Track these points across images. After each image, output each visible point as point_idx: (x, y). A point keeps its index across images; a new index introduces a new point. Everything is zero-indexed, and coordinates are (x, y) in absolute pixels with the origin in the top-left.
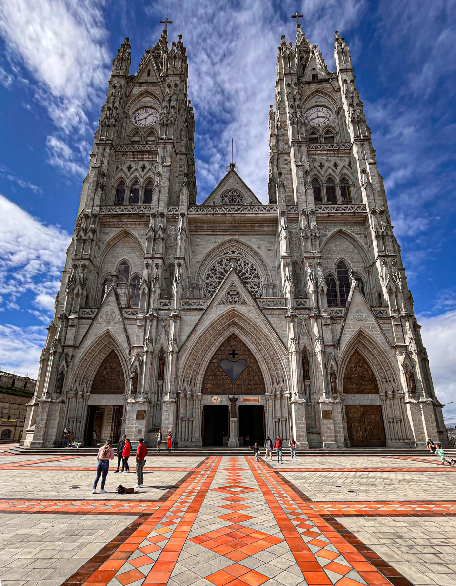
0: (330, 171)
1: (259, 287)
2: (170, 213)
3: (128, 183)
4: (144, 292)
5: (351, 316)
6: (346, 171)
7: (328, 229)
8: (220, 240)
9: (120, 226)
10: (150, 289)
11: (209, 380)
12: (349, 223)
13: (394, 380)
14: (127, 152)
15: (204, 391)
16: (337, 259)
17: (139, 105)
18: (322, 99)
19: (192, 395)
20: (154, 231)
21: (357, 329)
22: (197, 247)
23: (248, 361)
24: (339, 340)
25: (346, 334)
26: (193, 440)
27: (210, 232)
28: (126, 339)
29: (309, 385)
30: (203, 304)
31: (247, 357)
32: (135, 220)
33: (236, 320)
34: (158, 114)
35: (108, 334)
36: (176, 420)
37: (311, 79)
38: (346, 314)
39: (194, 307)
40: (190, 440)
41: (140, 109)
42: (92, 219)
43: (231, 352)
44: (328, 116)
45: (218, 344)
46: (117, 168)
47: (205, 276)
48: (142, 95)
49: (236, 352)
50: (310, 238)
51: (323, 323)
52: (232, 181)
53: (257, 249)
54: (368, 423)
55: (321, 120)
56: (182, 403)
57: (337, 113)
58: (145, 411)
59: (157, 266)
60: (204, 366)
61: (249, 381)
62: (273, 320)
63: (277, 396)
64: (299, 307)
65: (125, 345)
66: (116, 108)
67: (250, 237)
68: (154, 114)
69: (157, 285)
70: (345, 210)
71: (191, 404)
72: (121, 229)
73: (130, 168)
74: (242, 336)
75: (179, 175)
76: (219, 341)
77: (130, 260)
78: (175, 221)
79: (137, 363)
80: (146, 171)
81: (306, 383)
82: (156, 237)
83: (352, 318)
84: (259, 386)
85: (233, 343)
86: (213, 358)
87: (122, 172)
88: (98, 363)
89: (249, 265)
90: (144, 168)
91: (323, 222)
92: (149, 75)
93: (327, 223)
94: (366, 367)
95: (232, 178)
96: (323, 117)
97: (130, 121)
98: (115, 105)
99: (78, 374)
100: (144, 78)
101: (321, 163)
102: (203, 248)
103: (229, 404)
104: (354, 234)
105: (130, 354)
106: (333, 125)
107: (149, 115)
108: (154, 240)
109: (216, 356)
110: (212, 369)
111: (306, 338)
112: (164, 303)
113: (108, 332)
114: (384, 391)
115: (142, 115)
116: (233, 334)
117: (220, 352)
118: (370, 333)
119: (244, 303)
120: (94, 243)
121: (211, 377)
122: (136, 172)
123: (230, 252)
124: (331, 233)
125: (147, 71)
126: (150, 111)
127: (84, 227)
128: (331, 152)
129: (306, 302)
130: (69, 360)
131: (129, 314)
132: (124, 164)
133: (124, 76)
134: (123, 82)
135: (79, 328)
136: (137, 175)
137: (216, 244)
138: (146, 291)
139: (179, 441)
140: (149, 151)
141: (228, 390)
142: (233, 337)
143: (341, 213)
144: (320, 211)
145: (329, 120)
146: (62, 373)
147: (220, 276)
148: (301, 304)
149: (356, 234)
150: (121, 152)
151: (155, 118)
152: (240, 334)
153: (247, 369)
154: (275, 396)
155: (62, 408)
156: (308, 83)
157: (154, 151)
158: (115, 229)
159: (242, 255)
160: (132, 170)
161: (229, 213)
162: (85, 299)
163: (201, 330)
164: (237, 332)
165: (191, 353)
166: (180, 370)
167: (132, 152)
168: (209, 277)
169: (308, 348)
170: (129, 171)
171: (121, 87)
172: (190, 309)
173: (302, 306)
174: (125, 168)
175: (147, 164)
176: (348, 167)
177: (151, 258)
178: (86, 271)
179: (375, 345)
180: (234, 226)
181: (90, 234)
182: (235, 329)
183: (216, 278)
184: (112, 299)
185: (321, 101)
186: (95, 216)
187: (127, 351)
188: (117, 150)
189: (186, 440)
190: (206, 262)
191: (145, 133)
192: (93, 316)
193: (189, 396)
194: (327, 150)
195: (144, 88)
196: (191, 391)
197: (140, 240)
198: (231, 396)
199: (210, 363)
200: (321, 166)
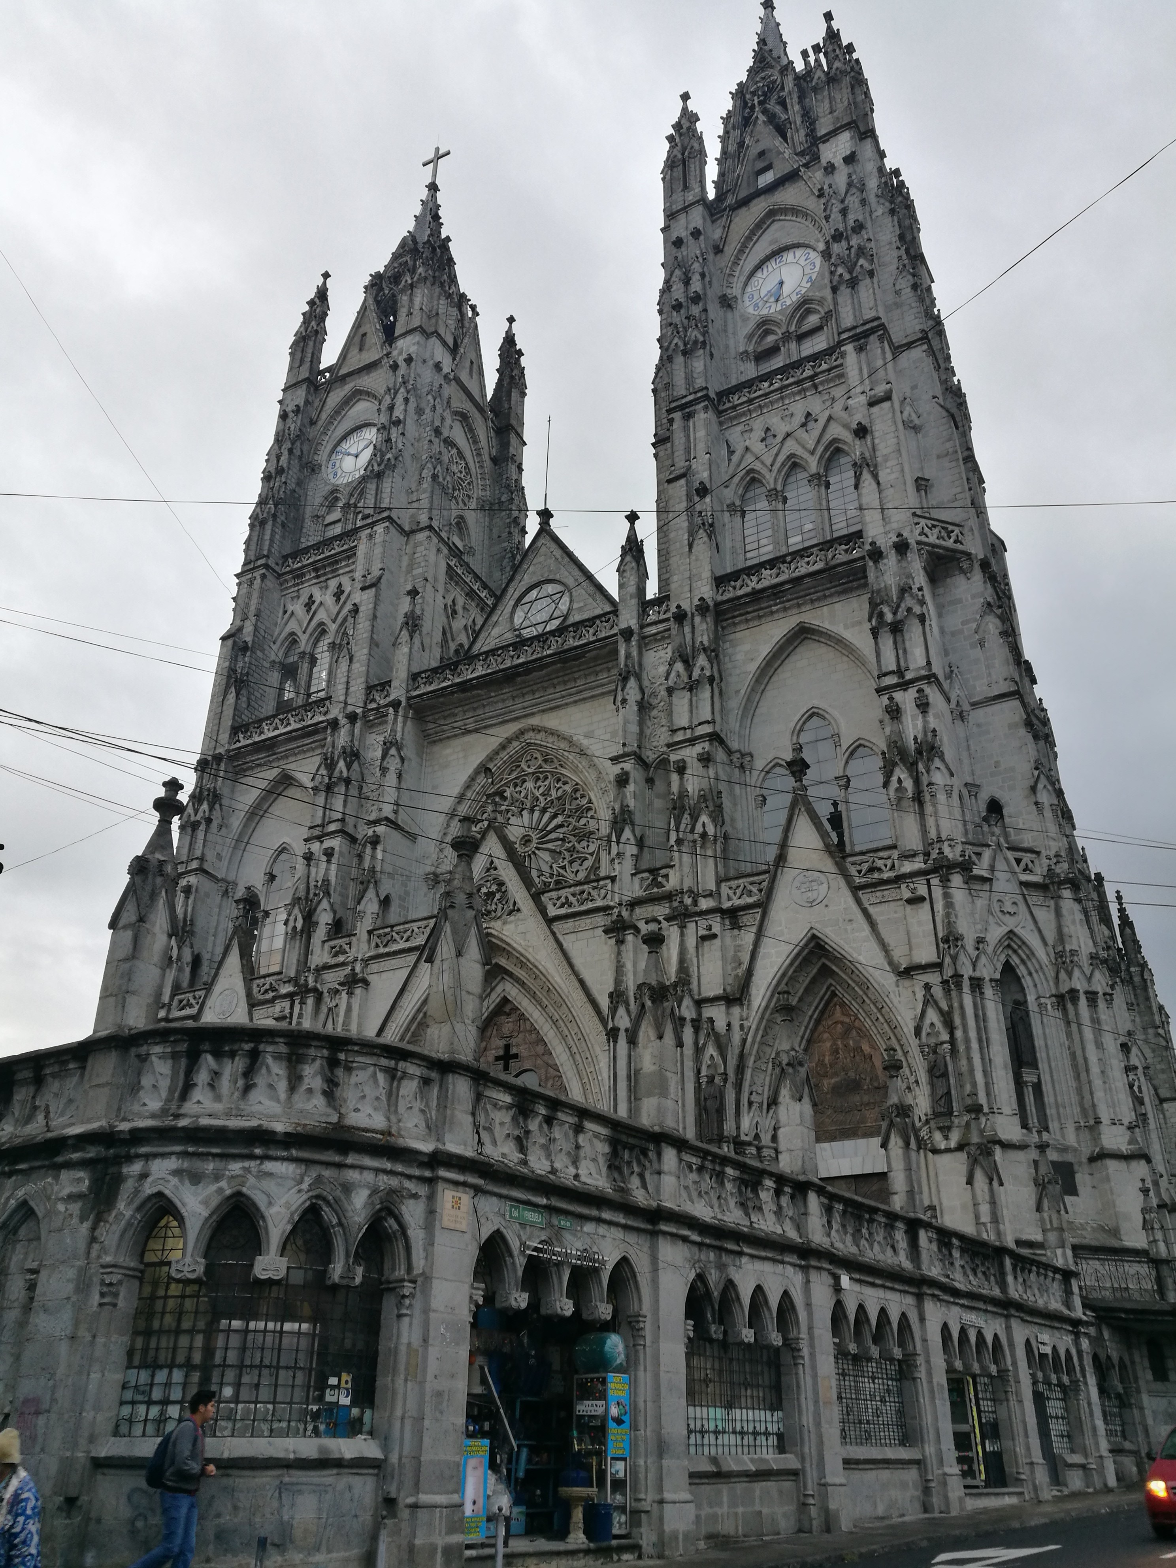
0: (790, 445)
1: (590, 847)
2: (373, 705)
3: (303, 644)
4: (295, 928)
5: (779, 896)
6: (837, 431)
7: (765, 634)
8: (497, 736)
9: (273, 765)
10: (310, 918)
14: (303, 567)
16: (798, 714)
17: (342, 430)
18: (787, 229)
20: (329, 766)
21: (801, 934)
22: (440, 772)
23: (542, 1072)
24: (748, 976)
25: (768, 956)
27: (471, 723)
30: (420, 932)
31: (539, 1063)
32: (300, 742)
33: (501, 961)
37: (751, 187)
38: (771, 892)
39: (402, 945)
41: (344, 437)
43: (501, 1052)
44: (808, 269)
46: (285, 612)
48: (346, 403)
49: (514, 1051)
50: (688, 687)
51: (702, 934)
52: (543, 559)
53: (584, 741)
55: (789, 287)
59: (330, 853)
62: (577, 948)
67: (564, 711)
70: (802, 568)
73: (309, 604)
74: (525, 1002)
77: (294, 844)
78: (385, 722)
80: (342, 600)
82: (333, 779)
83: (786, 902)
85: (508, 1027)
87: (293, 619)
90: (338, 594)
91: (750, 616)
92: (362, 347)
93: (759, 617)
95: (541, 551)
97: (322, 478)
100: (352, 359)
101: (767, 430)
102: (455, 770)
104: (839, 629)
106: (817, 293)
108: (329, 787)
112: (337, 949)
115: (350, 450)
116: (505, 1001)
118: (839, 939)
119: (514, 912)
120: (214, 824)
122: (321, 609)
124: (771, 643)
125: (358, 339)
126: (366, 433)
128: (793, 388)
129: (666, 876)
131: (266, 991)
132: (299, 596)
136: (324, 616)
137: (490, 750)
138: (299, 924)
140: (346, 550)
142: (505, 1007)
144: (735, 590)
148: (654, 883)
150: (291, 572)
152: (519, 998)
156: (745, 202)
158: (263, 774)
159: (551, 764)
160: (313, 608)
164: (512, 994)
167: (313, 564)
170: (308, 611)
172: (388, 954)
173: (653, 892)
174: (298, 607)
175: (345, 581)
177: (319, 837)
178: (192, 898)
179: (859, 976)
181: (205, 806)
182: (507, 986)
184: (234, 959)
185: (786, 235)
186: (219, 759)
188: (281, 571)
190: (464, 807)
191: (351, 496)
192: (195, 1009)
194: (781, 388)
195: (349, 387)
200: (770, 435)
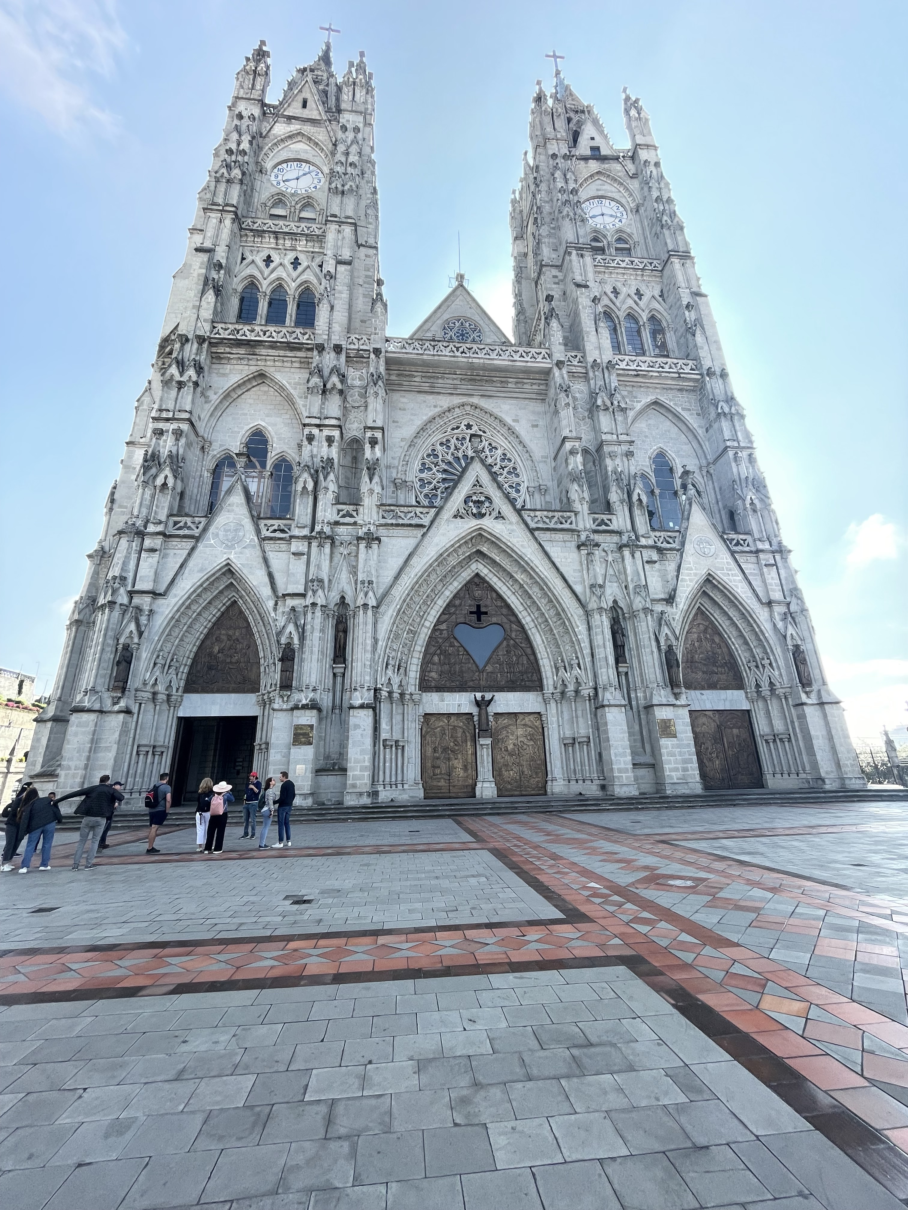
0: (630, 302)
1: (518, 491)
2: (352, 346)
3: (264, 287)
4: (304, 488)
5: (689, 548)
6: (656, 305)
7: (636, 397)
8: (445, 402)
9: (251, 362)
10: (316, 483)
11: (434, 664)
12: (671, 389)
13: (771, 664)
14: (264, 231)
15: (425, 686)
16: (653, 449)
17: (284, 155)
18: (607, 187)
19: (402, 695)
20: (322, 377)
21: (702, 573)
22: (402, 412)
23: (507, 626)
24: (675, 590)
25: (685, 581)
26: (406, 786)
27: (426, 387)
28: (266, 579)
29: (627, 673)
30: (422, 516)
31: (505, 620)
32: (282, 353)
33: (484, 549)
34: (320, 175)
35: (228, 570)
36: (375, 746)
37: (588, 152)
38: (683, 544)
39: (406, 521)
40: (400, 786)
41: (286, 161)
42: (195, 345)
43: (474, 609)
44: (619, 215)
45: (448, 594)
46: (243, 259)
47: (417, 465)
48: (290, 137)
49: (483, 609)
50: (611, 410)
51: (645, 559)
52: (461, 303)
53: (513, 424)
54: (729, 743)
55: (608, 219)
56: (384, 707)
57: (634, 211)
58: (311, 726)
59: (330, 440)
60: (422, 636)
61: (510, 665)
62: (554, 551)
63: (568, 694)
64: (600, 528)
65: (265, 591)
66: (244, 153)
67: (500, 401)
68: (313, 174)
69: (332, 476)
70: (663, 368)
71: (400, 711)
72: (251, 368)
73: (268, 260)
74: (495, 579)
75: (365, 283)
76: (451, 588)
77: (270, 428)
78: (362, 362)
79: (291, 628)
80: (300, 269)
81: (620, 669)
82: (329, 386)
83: (693, 551)
84: (529, 675)
85: (478, 593)
86: (439, 622)
87: (253, 265)
88: (201, 628)
89: (499, 452)
90: (296, 263)
91: (628, 384)
92: (304, 105)
93: (633, 386)
94: (717, 640)
95: (461, 297)
96: (611, 216)
97: (269, 180)
98: (241, 148)
99: (161, 650)
100: (295, 110)
101: (614, 288)
102: (412, 414)
103: (475, 711)
104: (679, 410)
105: (275, 609)
106: (628, 230)
107: (304, 174)
108: (324, 392)
109: (445, 617)
110: (438, 642)
111: (615, 584)
112: (345, 512)
113: (228, 564)
114: (753, 684)
115: (291, 171)
116: (477, 575)
117: (453, 610)
118: (725, 578)
119: (500, 516)
120: (199, 389)
121: (436, 658)
122: (281, 268)
123: (463, 427)
124: (643, 402)
125: (300, 99)
126: (305, 167)
127: (180, 357)
128: (631, 271)
129: (610, 520)
130: (143, 620)
131: (275, 531)
132: (258, 251)
133: (259, 101)
134: (256, 111)
135: (165, 556)
136: (284, 275)
137: (438, 409)
138: (310, 486)
139: (380, 788)
140: (307, 235)
141: (471, 684)
142: (476, 580)
143: (658, 372)
144: (623, 365)
145: (620, 221)
146: (126, 647)
147: (446, 467)
148: (603, 522)
149: (683, 409)
150: (252, 230)
151: (316, 181)
152: (491, 575)
153: (505, 643)
154: (563, 693)
155: (125, 724)
156: (585, 159)
157: (318, 236)
158: (241, 367)
159: (484, 432)
160: (272, 265)
161: (464, 355)
162: (178, 498)
163: (419, 565)
164: (484, 571)
165: (399, 610)
166: (380, 643)
167: (275, 232)
168: (424, 468)
169: (621, 604)
170: (267, 266)
171: (252, 118)
172: (397, 525)
173: (604, 527)
174: (259, 259)
175: (302, 258)
176: (660, 299)
177: (318, 426)
178: (183, 441)
179: (733, 601)
180: (471, 380)
181: (191, 372)
182: (481, 567)
183: (438, 471)
184: (237, 499)
185: (605, 190)
186: (201, 340)
187: (271, 604)
188: (243, 226)
189: (394, 786)
190: (419, 441)
191: (297, 203)
192: (196, 532)
193: (396, 695)
194: (625, 268)
195: (295, 127)
196: (400, 685)
197: (292, 391)
198: (479, 695)
199: (434, 630)
200: (616, 292)
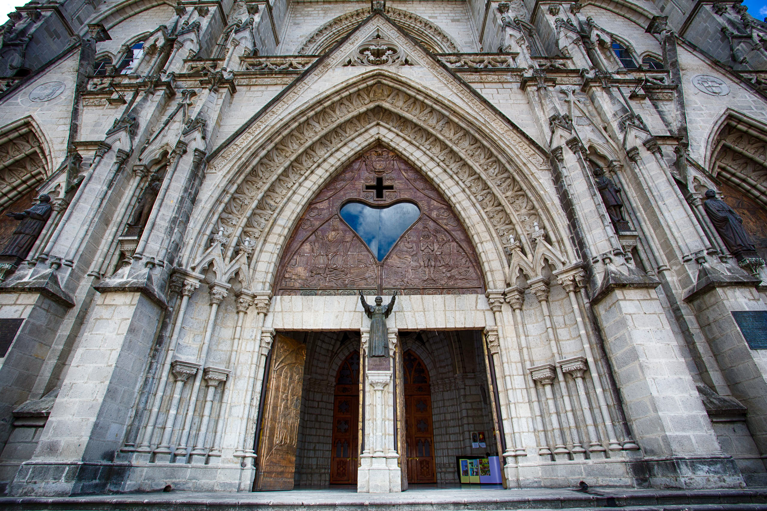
5: (689, 87)
11: (302, 255)
15: (282, 284)
19: (238, 295)
21: (719, 112)
23: (425, 204)
29: (635, 249)
30: (299, 66)
31: (420, 194)
33: (387, 103)
38: (677, 82)
43: (373, 183)
45: (333, 162)
49: (386, 183)
51: (627, 95)
53: (429, 20)
63: (533, 289)
65: (59, 147)
74: (404, 144)
76: (338, 154)
79: (62, 178)
81: (623, 241)
83: (695, 91)
84: (463, 270)
85: (379, 163)
86: (317, 199)
102: (315, 19)
103: (362, 323)
109: (329, 193)
110: (312, 225)
111: (589, 128)
113: (28, 124)
116: (379, 144)
117: (340, 184)
119: (407, 63)
121: (307, 247)
129: (564, 63)
131: (104, 89)
137: (345, 13)
141: (362, 283)
142: (378, 149)
148: (553, 68)
152: (398, 140)
153: (420, 225)
154: (523, 289)
163: (284, 111)
164: (387, 135)
165: (246, 165)
169: (603, 150)
172: (263, 74)
184: (72, 62)
196: (234, 278)
198: (371, 299)
199: (309, 209)
